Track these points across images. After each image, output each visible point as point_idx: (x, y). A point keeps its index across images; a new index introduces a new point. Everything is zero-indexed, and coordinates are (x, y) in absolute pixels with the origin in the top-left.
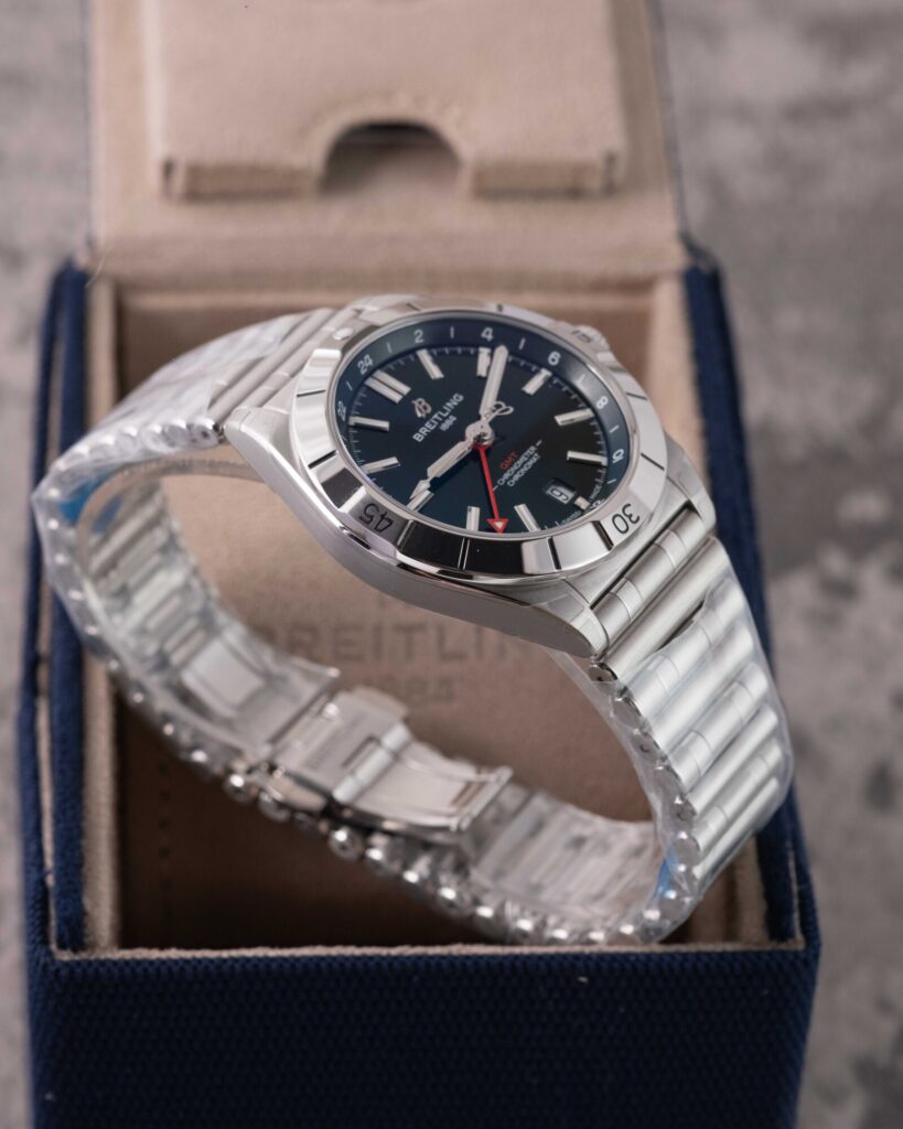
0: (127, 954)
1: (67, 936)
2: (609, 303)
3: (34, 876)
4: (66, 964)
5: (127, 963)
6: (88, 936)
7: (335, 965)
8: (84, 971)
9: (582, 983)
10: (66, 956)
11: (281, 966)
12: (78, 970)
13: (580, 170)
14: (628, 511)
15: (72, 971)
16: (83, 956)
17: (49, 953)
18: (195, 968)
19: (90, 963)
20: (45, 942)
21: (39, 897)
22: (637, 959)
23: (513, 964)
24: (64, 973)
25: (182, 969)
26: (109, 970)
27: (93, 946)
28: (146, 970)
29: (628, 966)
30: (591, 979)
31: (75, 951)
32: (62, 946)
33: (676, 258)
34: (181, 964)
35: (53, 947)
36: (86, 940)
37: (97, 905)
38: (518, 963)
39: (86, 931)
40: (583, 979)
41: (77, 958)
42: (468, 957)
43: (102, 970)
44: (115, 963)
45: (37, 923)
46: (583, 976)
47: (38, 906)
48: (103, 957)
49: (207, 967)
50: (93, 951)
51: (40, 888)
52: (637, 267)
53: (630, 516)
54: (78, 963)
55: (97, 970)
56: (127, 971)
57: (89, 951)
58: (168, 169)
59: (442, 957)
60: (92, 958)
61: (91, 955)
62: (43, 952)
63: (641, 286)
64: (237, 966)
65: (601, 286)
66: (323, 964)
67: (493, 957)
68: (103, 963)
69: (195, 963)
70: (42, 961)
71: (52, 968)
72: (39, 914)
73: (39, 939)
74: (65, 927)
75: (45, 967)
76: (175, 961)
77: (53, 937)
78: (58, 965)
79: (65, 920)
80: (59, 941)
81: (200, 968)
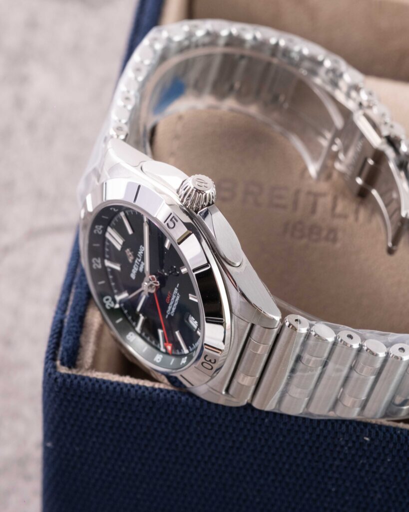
0: (99, 375)
1: (66, 359)
3: (59, 316)
4: (62, 375)
5: (98, 380)
6: (79, 360)
8: (71, 381)
9: (366, 441)
10: (63, 370)
12: (68, 380)
15: (64, 380)
16: (74, 372)
17: (55, 367)
19: (76, 377)
20: (54, 359)
21: (57, 330)
22: (401, 432)
24: (60, 380)
25: (129, 389)
26: (86, 383)
27: (81, 367)
28: (107, 387)
29: (395, 436)
30: (372, 440)
31: (70, 368)
32: (63, 364)
35: (58, 363)
36: (78, 363)
37: (87, 342)
39: (79, 357)
40: (367, 439)
41: (70, 372)
43: (82, 383)
44: (91, 379)
45: (52, 346)
46: (367, 437)
47: (55, 336)
48: (85, 374)
49: (143, 392)
50: (80, 370)
51: (59, 326)
53: (210, 361)
54: (69, 376)
55: (79, 382)
56: (97, 386)
57: (78, 370)
60: (80, 373)
61: (78, 372)
62: (51, 365)
64: (161, 395)
68: (83, 378)
69: (137, 388)
70: (49, 370)
71: (54, 376)
72: (54, 341)
73: (51, 356)
74: (65, 354)
75: (50, 374)
76: (126, 385)
77: (59, 357)
78: (57, 375)
79: (66, 350)
80: (62, 360)
81: (140, 392)
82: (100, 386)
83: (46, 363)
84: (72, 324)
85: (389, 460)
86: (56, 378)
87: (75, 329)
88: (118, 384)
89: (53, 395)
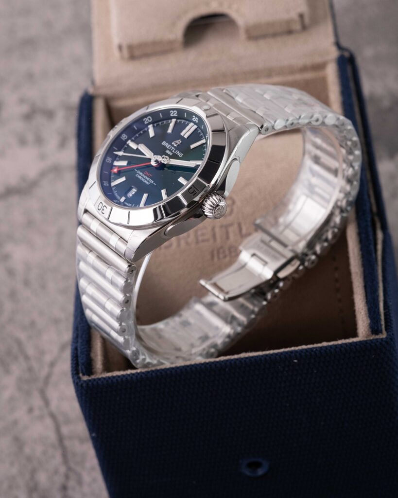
0: (110, 374)
1: (84, 371)
2: (309, 75)
4: (85, 381)
5: (109, 378)
7: (193, 368)
8: (92, 384)
9: (295, 363)
10: (85, 378)
11: (171, 372)
12: (90, 383)
13: (289, 22)
14: (105, 207)
15: (87, 384)
16: (93, 377)
17: (79, 378)
18: (137, 377)
19: (94, 380)
20: (77, 373)
21: (75, 355)
22: (316, 350)
23: (265, 359)
24: (84, 385)
25: (132, 378)
26: (102, 382)
27: (96, 372)
28: (117, 380)
29: (313, 353)
30: (299, 360)
31: (89, 375)
32: (84, 375)
33: (334, 53)
34: (131, 376)
35: (81, 375)
36: (93, 370)
37: (96, 356)
38: (268, 358)
39: (93, 367)
40: (296, 361)
41: (90, 378)
42: (247, 358)
43: (99, 382)
44: (104, 379)
47: (74, 359)
48: (100, 377)
52: (318, 60)
53: (103, 210)
54: (90, 380)
55: (97, 383)
56: (110, 381)
57: (95, 375)
58: (120, 48)
59: (237, 359)
60: (96, 377)
62: (76, 377)
63: (321, 67)
65: (304, 69)
66: (188, 369)
67: (257, 357)
68: (99, 379)
69: (136, 375)
70: (76, 381)
71: (80, 384)
72: (75, 362)
73: (75, 372)
74: (83, 367)
75: (77, 384)
76: (129, 375)
77: (80, 371)
78: (82, 382)
79: (83, 364)
80: (82, 372)
81: (139, 376)
82: (112, 381)
83: (73, 377)
84: (82, 347)
85: (315, 372)
86: (82, 385)
87: (85, 349)
88: (123, 376)
89: (84, 397)
